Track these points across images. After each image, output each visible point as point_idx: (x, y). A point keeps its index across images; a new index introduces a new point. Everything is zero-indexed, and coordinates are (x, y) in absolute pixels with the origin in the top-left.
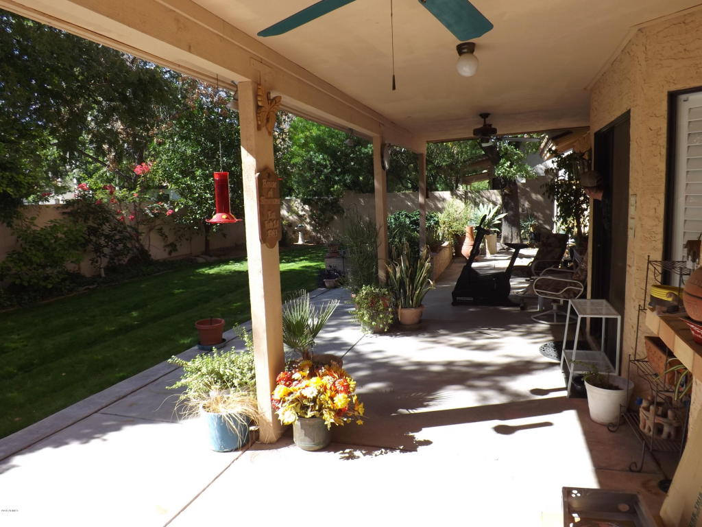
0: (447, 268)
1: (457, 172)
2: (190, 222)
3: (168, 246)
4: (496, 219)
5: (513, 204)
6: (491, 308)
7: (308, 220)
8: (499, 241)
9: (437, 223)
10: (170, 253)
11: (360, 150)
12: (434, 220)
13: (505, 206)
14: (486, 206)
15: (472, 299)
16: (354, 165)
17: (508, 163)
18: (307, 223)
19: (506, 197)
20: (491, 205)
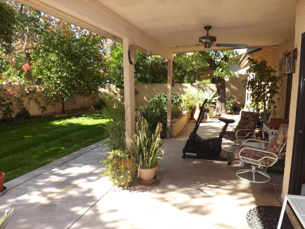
0: (186, 126)
1: (195, 74)
2: (51, 96)
3: (41, 108)
4: (214, 99)
5: (222, 91)
6: (209, 161)
7: (119, 96)
8: (214, 111)
9: (181, 101)
10: (42, 112)
11: (145, 61)
12: (180, 99)
13: (218, 92)
14: (208, 92)
15: (196, 154)
16: (142, 68)
17: (221, 69)
18: (119, 97)
19: (219, 87)
20: (211, 92)
